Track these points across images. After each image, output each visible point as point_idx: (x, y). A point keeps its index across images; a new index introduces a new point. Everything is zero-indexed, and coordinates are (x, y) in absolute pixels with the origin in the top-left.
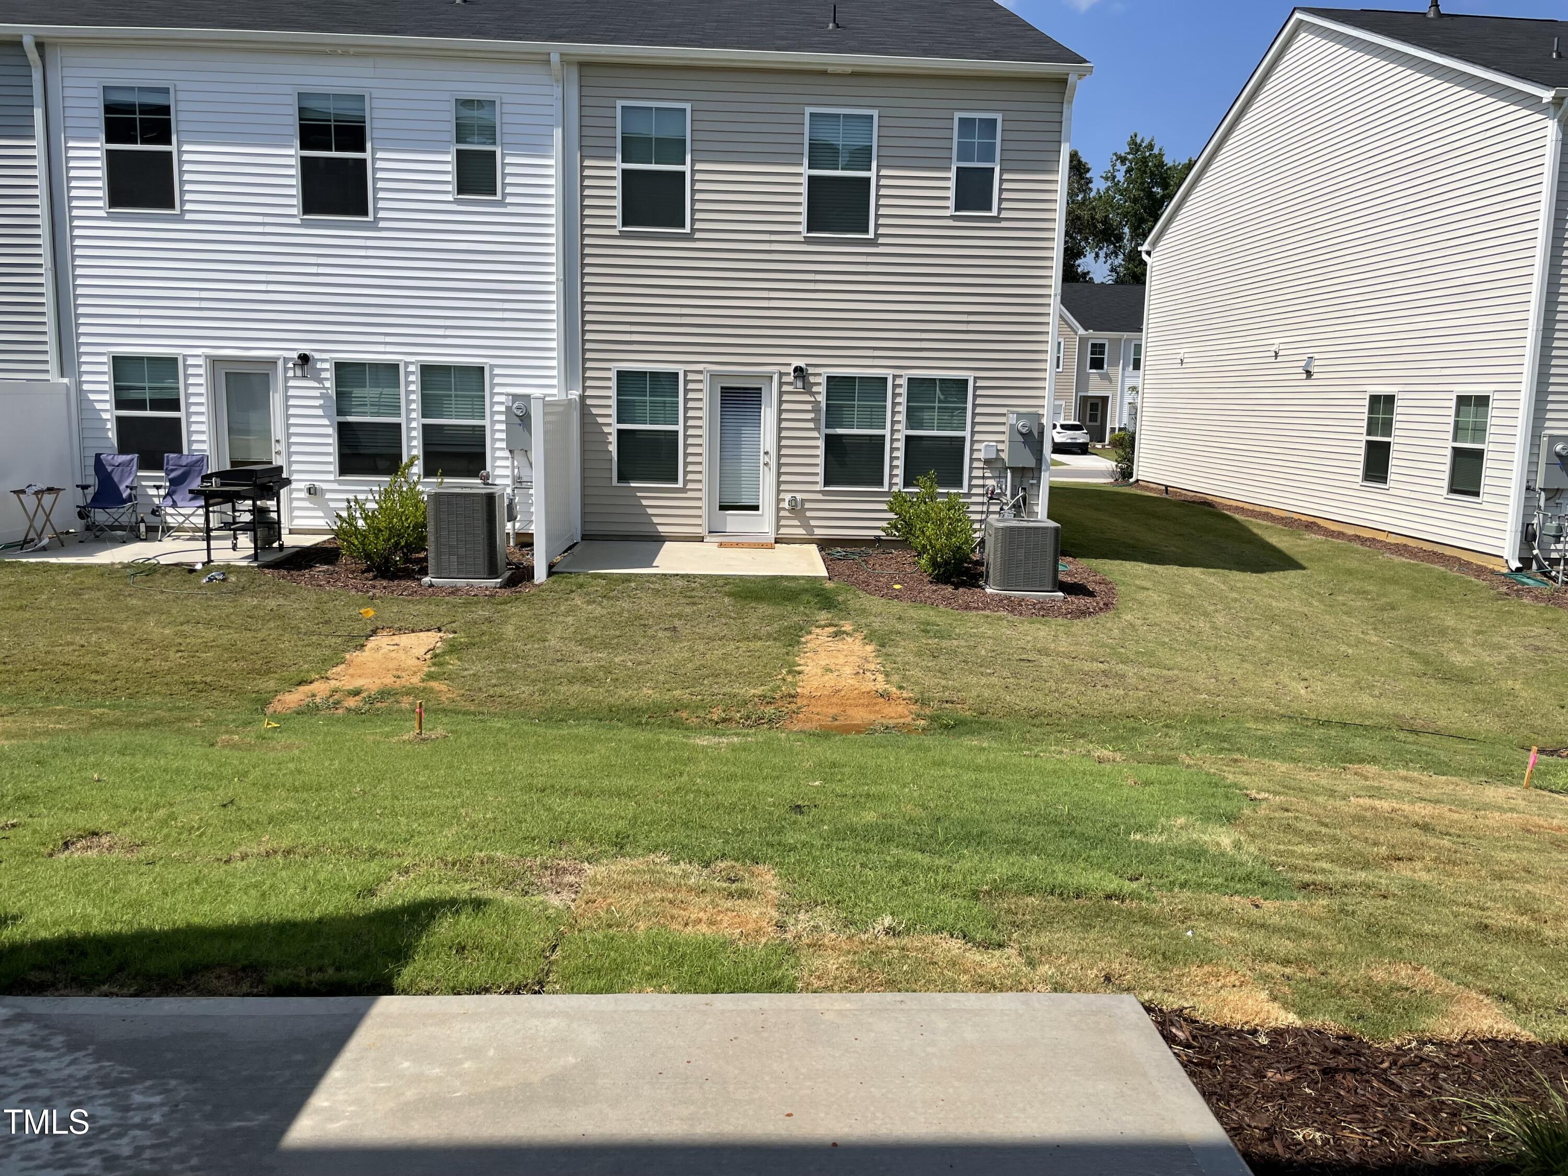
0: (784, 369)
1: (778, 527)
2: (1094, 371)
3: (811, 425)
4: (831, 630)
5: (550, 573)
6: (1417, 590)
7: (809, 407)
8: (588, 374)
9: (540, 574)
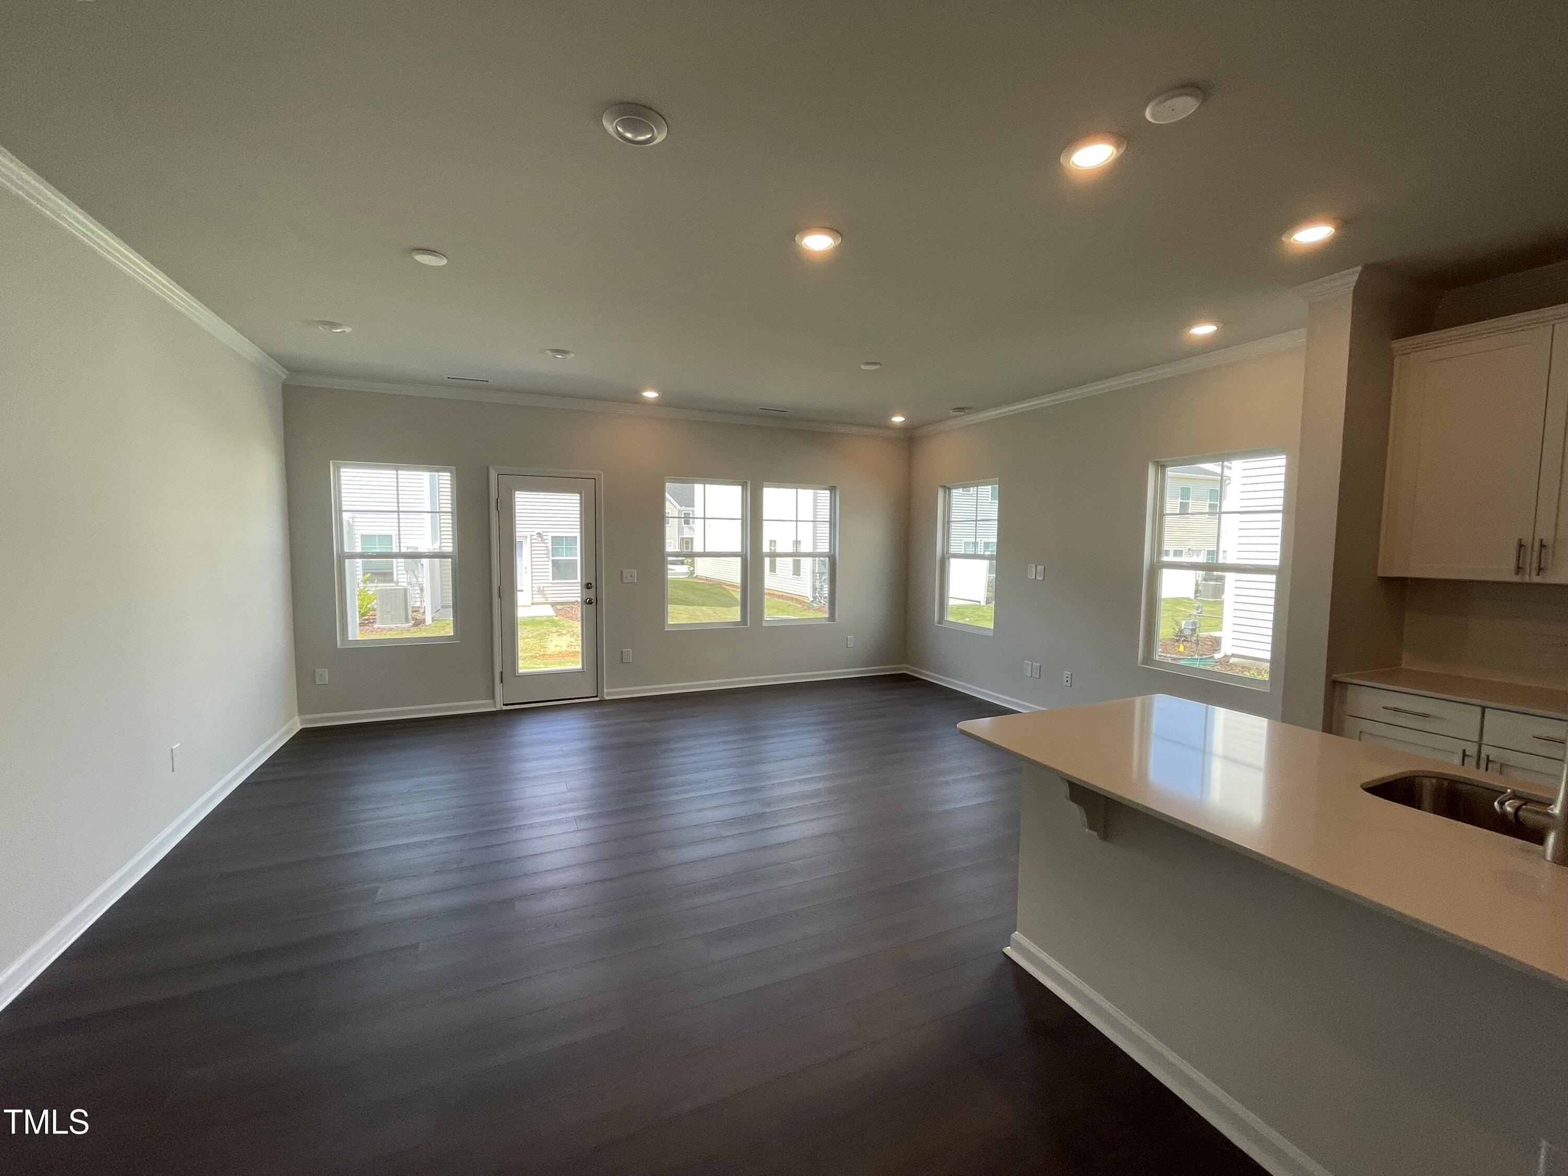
0: (532, 533)
1: (533, 598)
2: (686, 525)
3: (545, 556)
4: (558, 633)
5: (433, 621)
6: (779, 610)
7: (544, 548)
8: (443, 537)
9: (429, 621)
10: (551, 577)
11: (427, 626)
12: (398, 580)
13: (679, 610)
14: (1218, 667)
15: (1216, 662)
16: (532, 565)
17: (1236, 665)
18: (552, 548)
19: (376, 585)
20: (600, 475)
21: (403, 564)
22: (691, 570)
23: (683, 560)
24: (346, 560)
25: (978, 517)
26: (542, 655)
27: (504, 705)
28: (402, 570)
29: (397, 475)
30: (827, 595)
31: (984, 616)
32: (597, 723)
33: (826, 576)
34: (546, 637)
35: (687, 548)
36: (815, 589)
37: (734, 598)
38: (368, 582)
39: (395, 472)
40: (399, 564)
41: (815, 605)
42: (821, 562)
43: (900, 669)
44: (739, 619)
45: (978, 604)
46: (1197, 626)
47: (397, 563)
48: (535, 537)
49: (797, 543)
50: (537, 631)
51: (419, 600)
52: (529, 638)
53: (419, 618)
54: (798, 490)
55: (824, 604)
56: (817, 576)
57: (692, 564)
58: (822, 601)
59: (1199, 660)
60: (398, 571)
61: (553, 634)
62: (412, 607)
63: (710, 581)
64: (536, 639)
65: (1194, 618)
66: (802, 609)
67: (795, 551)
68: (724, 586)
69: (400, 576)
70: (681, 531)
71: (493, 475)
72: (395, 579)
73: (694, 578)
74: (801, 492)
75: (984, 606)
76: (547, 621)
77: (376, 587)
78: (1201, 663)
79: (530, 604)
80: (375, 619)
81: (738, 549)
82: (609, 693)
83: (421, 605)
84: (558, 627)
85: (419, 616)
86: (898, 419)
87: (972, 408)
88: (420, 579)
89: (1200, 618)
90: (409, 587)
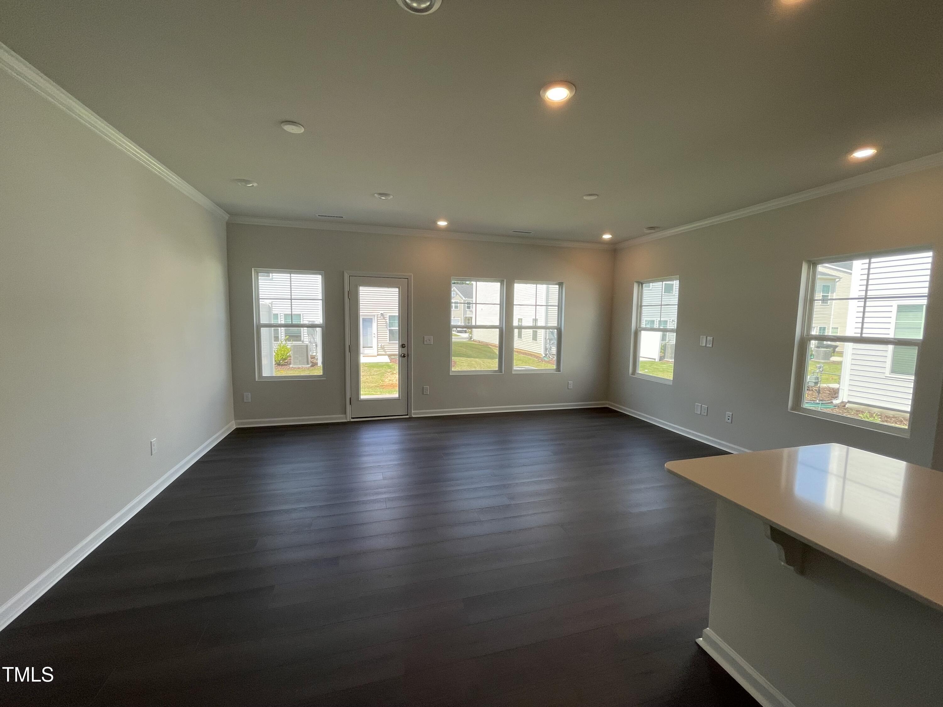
0: (378, 314)
2: (468, 309)
6: (523, 362)
10: (388, 340)
11: (318, 366)
12: (303, 340)
13: (462, 360)
14: (836, 410)
15: (834, 406)
16: (378, 332)
17: (851, 409)
18: (389, 322)
19: (291, 342)
20: (411, 276)
21: (306, 331)
22: (470, 336)
23: (466, 330)
24: (262, 328)
25: (662, 303)
26: (382, 385)
27: (352, 418)
28: (306, 334)
29: (291, 277)
30: (555, 353)
31: (658, 369)
32: (408, 432)
33: (555, 342)
34: (385, 375)
35: (469, 323)
36: (546, 349)
37: (494, 353)
38: (287, 341)
39: (289, 275)
40: (304, 331)
41: (546, 359)
42: (550, 332)
43: (604, 404)
44: (497, 369)
45: (654, 360)
46: (819, 380)
47: (303, 330)
48: (380, 316)
49: (536, 320)
50: (380, 371)
51: (315, 351)
52: (375, 375)
53: (314, 362)
54: (537, 285)
55: (552, 359)
56: (547, 341)
57: (471, 333)
58: (550, 357)
59: (820, 404)
60: (304, 335)
61: (388, 373)
62: (311, 356)
63: (482, 343)
64: (379, 376)
65: (816, 374)
66: (538, 361)
67: (534, 325)
68: (490, 346)
69: (305, 338)
70: (465, 312)
71: (346, 276)
72: (302, 339)
73: (472, 341)
74: (539, 286)
75: (658, 362)
76: (385, 365)
77: (292, 343)
78: (822, 406)
79: (376, 354)
80: (291, 362)
81: (497, 323)
82: (415, 413)
83: (316, 354)
84: (392, 369)
85: (315, 361)
86: (607, 237)
87: (659, 228)
88: (315, 340)
89: (821, 374)
90: (309, 344)
